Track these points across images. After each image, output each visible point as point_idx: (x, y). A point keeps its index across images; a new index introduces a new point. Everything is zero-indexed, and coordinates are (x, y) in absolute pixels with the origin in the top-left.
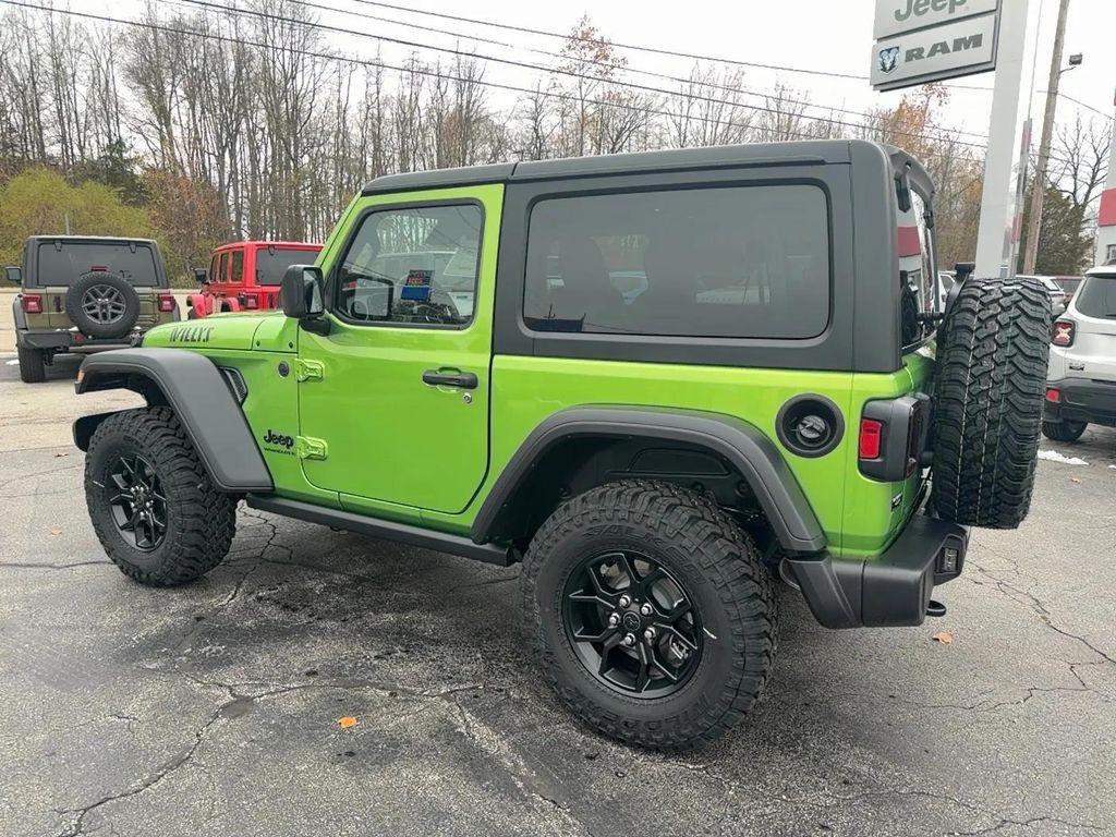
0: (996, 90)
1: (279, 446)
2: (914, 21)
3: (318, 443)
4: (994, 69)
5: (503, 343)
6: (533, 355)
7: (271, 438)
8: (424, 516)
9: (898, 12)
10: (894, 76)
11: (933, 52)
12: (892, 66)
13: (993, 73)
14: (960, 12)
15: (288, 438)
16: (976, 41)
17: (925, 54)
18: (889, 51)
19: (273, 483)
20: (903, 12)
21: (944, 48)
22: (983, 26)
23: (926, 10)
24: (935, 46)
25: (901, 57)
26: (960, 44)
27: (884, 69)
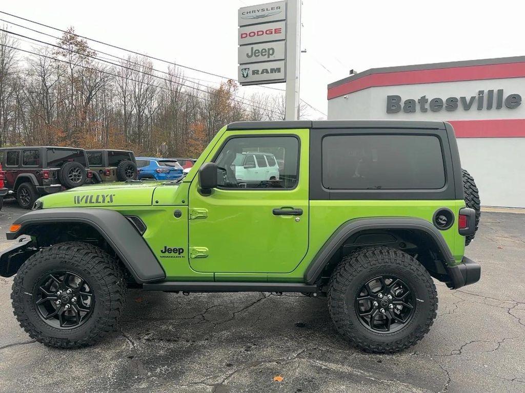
0: (287, 90)
1: (173, 254)
2: (254, 59)
3: (203, 249)
4: (285, 82)
5: (314, 194)
6: (330, 200)
7: (167, 250)
8: (269, 276)
9: (247, 54)
10: (248, 80)
11: (262, 73)
12: (247, 76)
13: (285, 83)
14: (271, 58)
15: (180, 249)
16: (279, 70)
17: (260, 72)
18: (245, 69)
19: (165, 275)
20: (250, 54)
21: (266, 71)
22: (280, 65)
23: (259, 55)
24: (263, 70)
25: (250, 72)
26: (273, 70)
27: (244, 77)
